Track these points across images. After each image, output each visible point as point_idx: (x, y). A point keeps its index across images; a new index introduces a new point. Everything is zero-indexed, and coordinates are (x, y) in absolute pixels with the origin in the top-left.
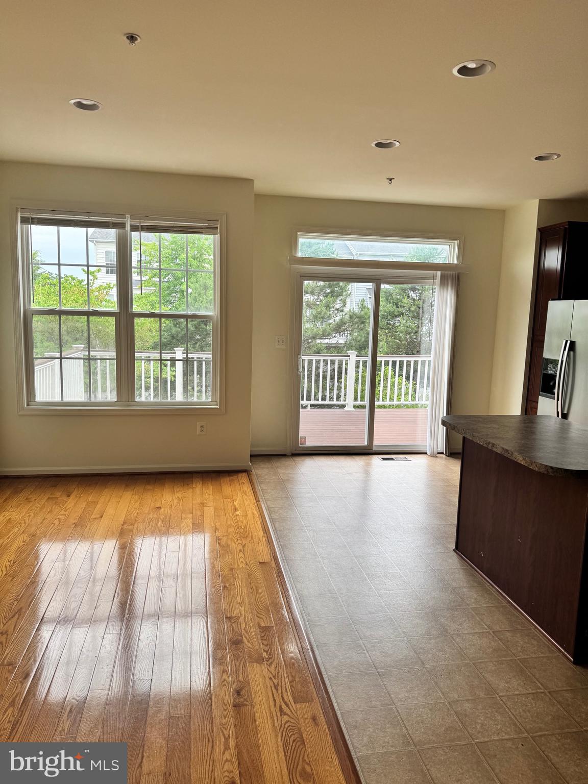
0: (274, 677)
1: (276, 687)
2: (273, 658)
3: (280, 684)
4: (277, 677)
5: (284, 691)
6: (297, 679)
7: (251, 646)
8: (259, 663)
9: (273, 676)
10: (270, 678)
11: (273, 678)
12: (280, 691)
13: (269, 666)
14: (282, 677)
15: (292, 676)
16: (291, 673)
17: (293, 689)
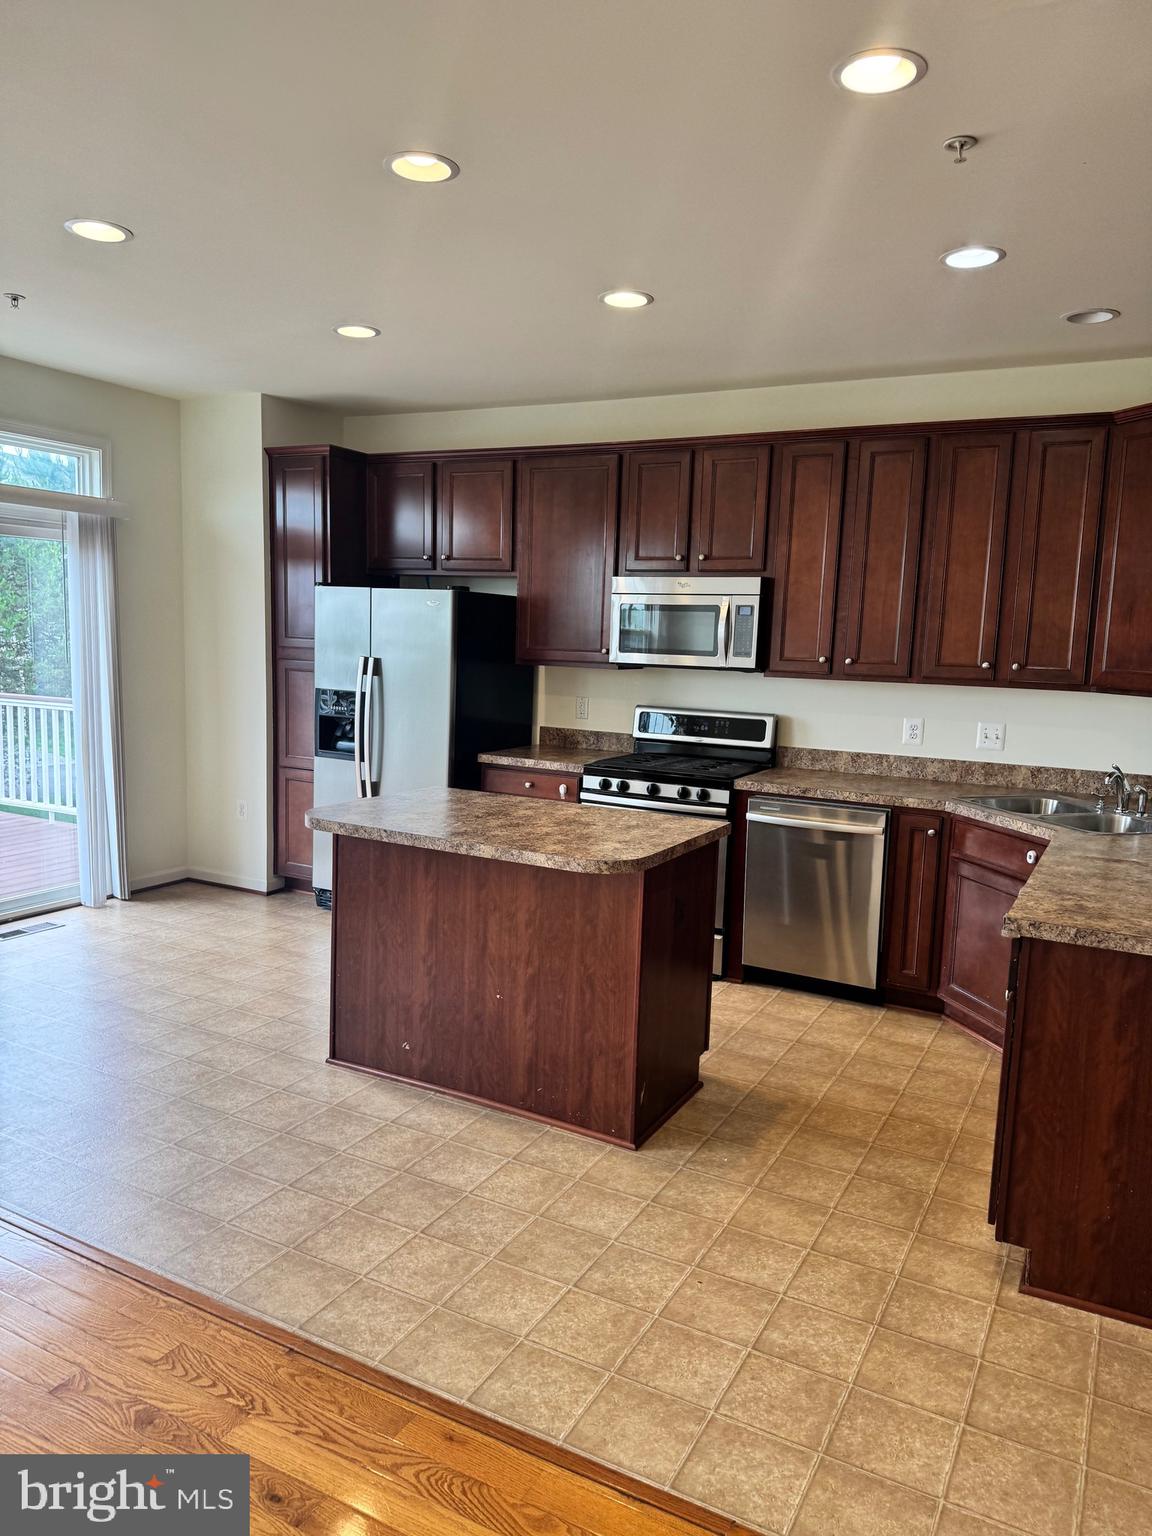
0: (301, 1425)
1: (326, 1437)
2: (255, 1396)
3: (327, 1429)
4: (306, 1423)
5: (348, 1434)
6: (345, 1401)
7: (187, 1407)
8: (243, 1423)
9: (299, 1426)
10: (297, 1433)
11: (303, 1429)
12: (341, 1440)
13: (267, 1414)
14: (314, 1417)
15: (331, 1402)
16: (322, 1399)
17: (357, 1420)
